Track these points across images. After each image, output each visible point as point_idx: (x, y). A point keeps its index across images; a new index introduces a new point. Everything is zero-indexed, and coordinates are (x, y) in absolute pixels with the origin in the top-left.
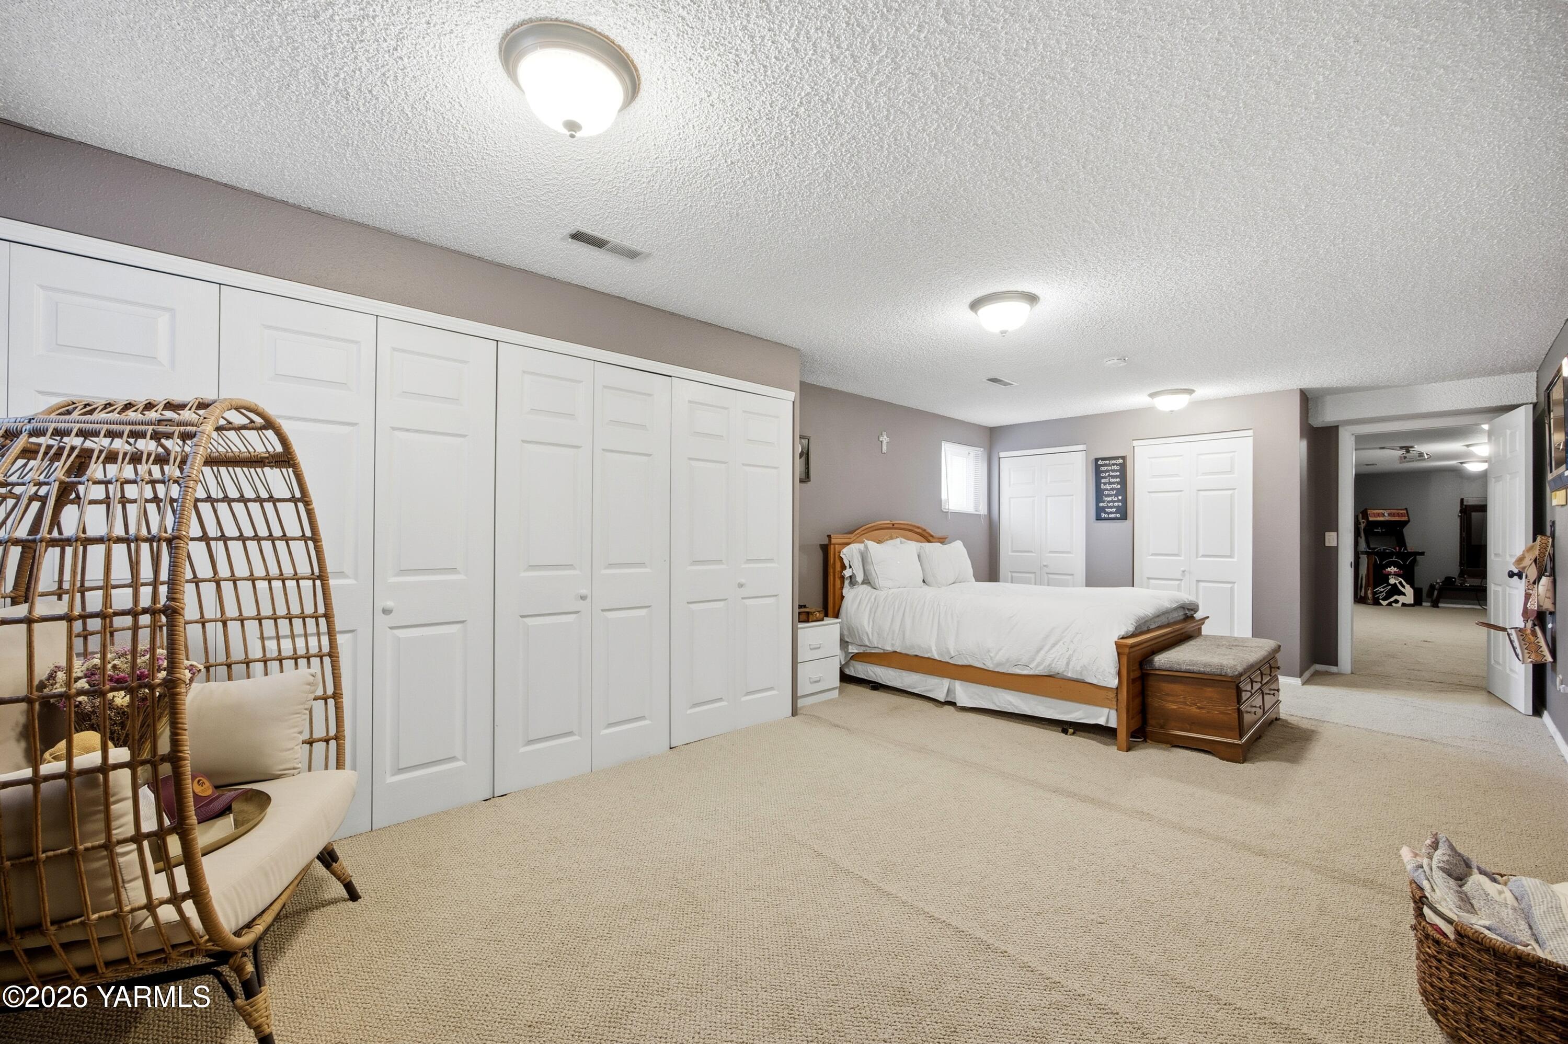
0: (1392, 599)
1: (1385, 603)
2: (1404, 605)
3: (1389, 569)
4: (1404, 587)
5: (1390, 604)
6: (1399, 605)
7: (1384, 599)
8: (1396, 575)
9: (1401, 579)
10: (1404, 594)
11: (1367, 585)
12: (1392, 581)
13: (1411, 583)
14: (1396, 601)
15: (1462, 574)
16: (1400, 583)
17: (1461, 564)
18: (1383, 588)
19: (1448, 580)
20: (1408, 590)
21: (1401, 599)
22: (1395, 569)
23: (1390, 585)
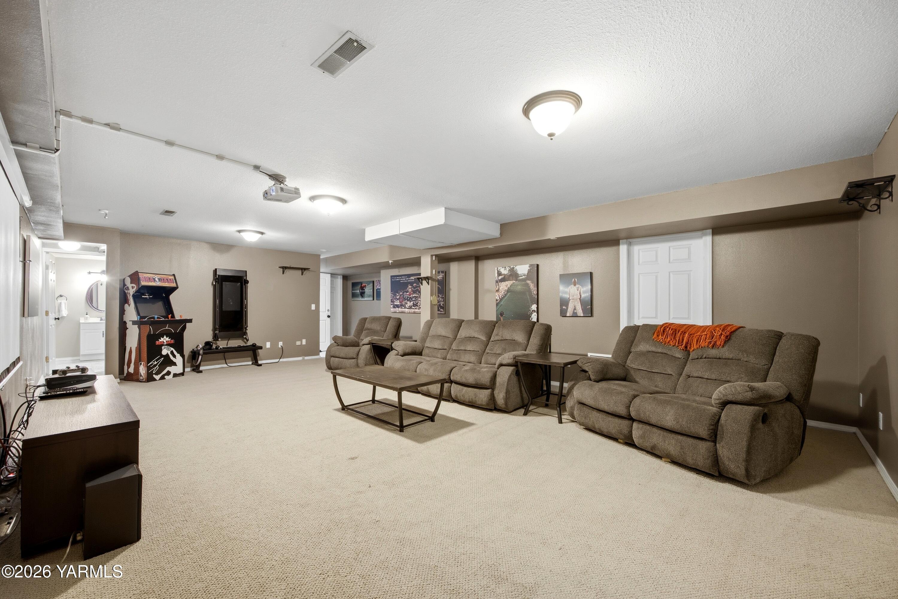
0: (165, 372)
1: (157, 377)
2: (175, 375)
3: (162, 340)
4: (174, 356)
5: (163, 378)
6: (172, 375)
7: (157, 374)
8: (169, 345)
9: (172, 349)
10: (174, 364)
11: (139, 360)
12: (165, 352)
13: (181, 351)
14: (168, 373)
15: (216, 337)
16: (172, 353)
17: (214, 329)
18: (157, 360)
19: (207, 344)
20: (178, 360)
21: (173, 369)
22: (168, 339)
23: (162, 356)
